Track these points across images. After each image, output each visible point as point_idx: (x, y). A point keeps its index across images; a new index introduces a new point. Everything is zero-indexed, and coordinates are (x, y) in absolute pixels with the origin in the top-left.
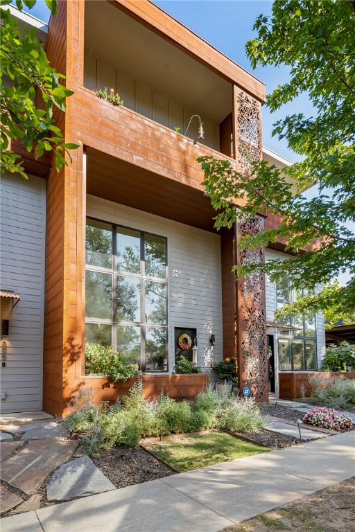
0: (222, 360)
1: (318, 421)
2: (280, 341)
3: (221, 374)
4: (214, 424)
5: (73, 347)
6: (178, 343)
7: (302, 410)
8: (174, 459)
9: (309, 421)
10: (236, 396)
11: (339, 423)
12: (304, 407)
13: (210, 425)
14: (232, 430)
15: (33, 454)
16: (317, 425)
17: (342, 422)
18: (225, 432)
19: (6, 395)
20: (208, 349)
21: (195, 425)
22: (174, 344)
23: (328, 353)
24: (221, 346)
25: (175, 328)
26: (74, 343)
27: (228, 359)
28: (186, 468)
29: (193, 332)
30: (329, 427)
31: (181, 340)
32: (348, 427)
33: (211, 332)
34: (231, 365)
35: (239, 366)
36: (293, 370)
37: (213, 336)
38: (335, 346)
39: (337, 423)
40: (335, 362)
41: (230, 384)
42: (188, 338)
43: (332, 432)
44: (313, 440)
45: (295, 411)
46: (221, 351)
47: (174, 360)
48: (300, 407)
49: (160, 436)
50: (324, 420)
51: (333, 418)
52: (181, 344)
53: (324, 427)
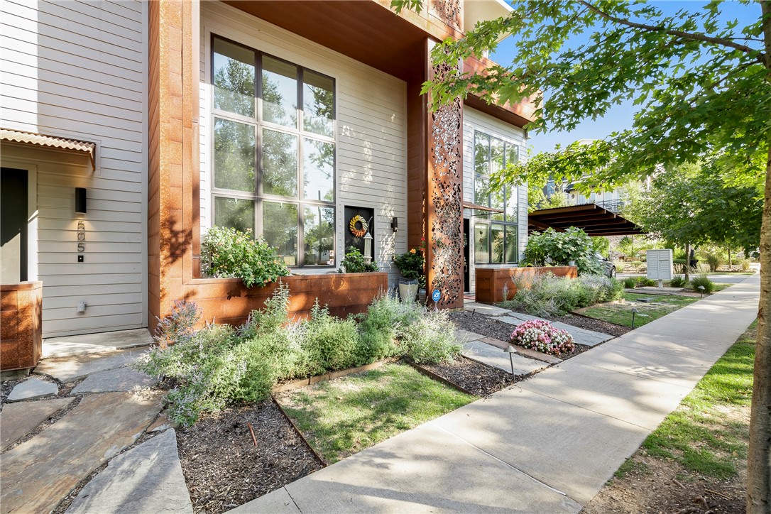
0: (405, 251)
1: (531, 341)
2: (476, 227)
3: (405, 271)
4: (392, 351)
5: (175, 234)
6: (349, 227)
7: (506, 320)
8: (322, 430)
9: (518, 341)
10: (423, 306)
11: (558, 343)
12: (507, 315)
13: (386, 353)
14: (417, 360)
15: (72, 431)
16: (530, 348)
17: (562, 343)
18: (407, 363)
19: (86, 306)
20: (389, 236)
21: (364, 355)
22: (343, 229)
23: (530, 242)
24: (406, 233)
25: (346, 207)
26: (178, 227)
27: (413, 251)
28: (339, 449)
29: (369, 213)
30: (545, 351)
31: (353, 223)
32: (569, 349)
33: (393, 214)
34: (417, 258)
35: (427, 260)
36: (490, 263)
37: (395, 219)
38: (539, 234)
39: (556, 344)
40: (539, 254)
41: (416, 284)
42: (363, 220)
43: (552, 359)
44: (529, 375)
45: (498, 322)
46: (406, 240)
47: (343, 250)
48: (502, 315)
49: (309, 376)
50: (538, 340)
51: (549, 336)
52: (353, 228)
53: (539, 350)
